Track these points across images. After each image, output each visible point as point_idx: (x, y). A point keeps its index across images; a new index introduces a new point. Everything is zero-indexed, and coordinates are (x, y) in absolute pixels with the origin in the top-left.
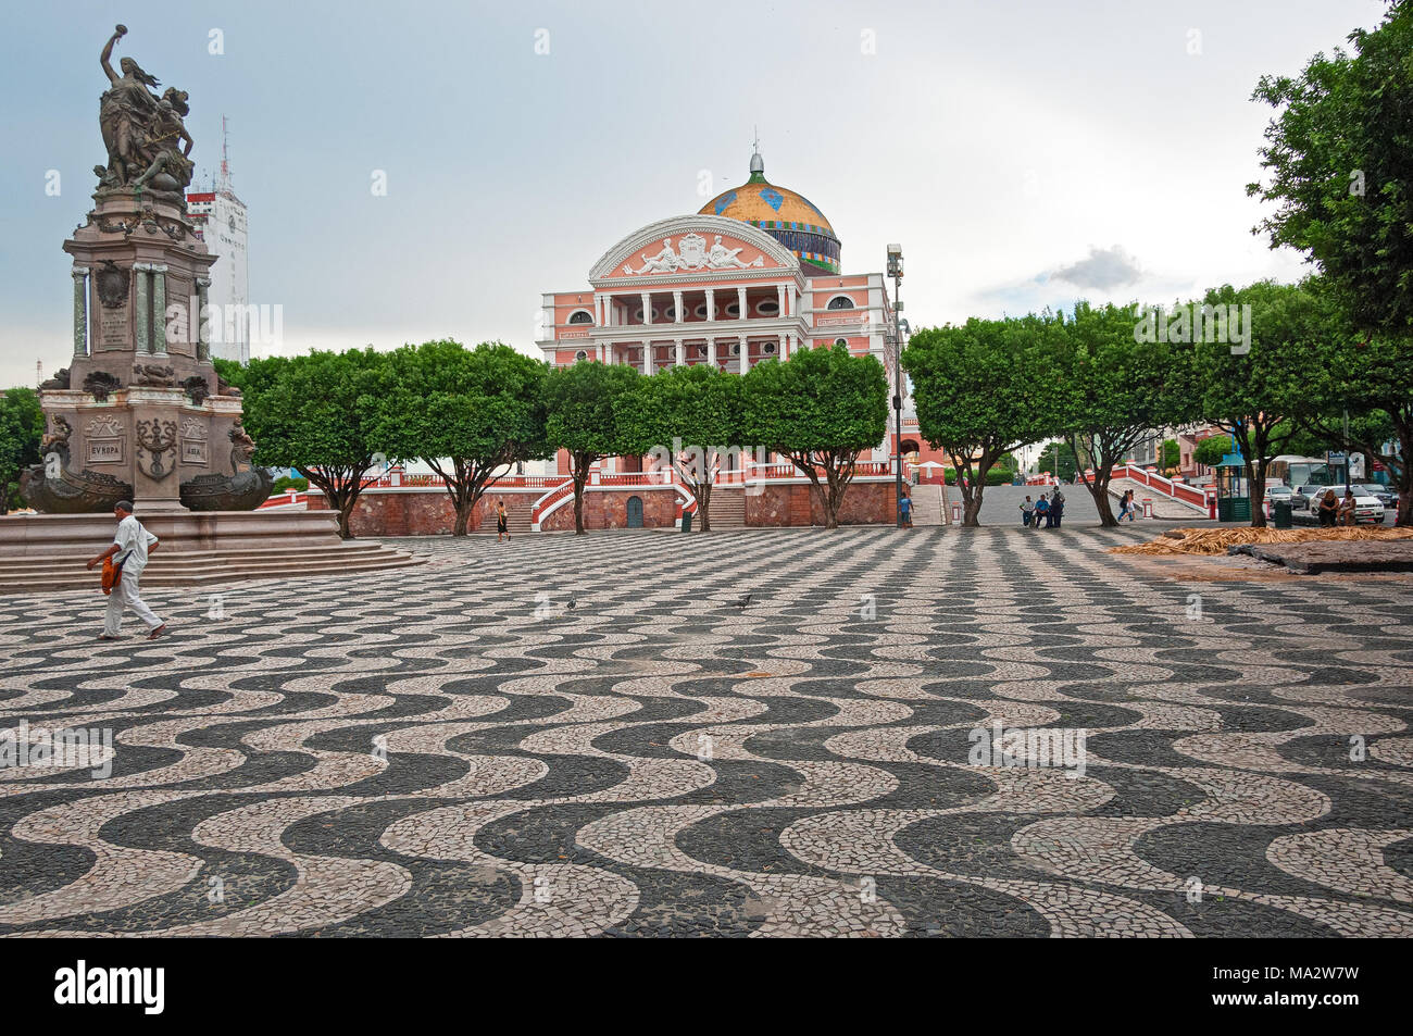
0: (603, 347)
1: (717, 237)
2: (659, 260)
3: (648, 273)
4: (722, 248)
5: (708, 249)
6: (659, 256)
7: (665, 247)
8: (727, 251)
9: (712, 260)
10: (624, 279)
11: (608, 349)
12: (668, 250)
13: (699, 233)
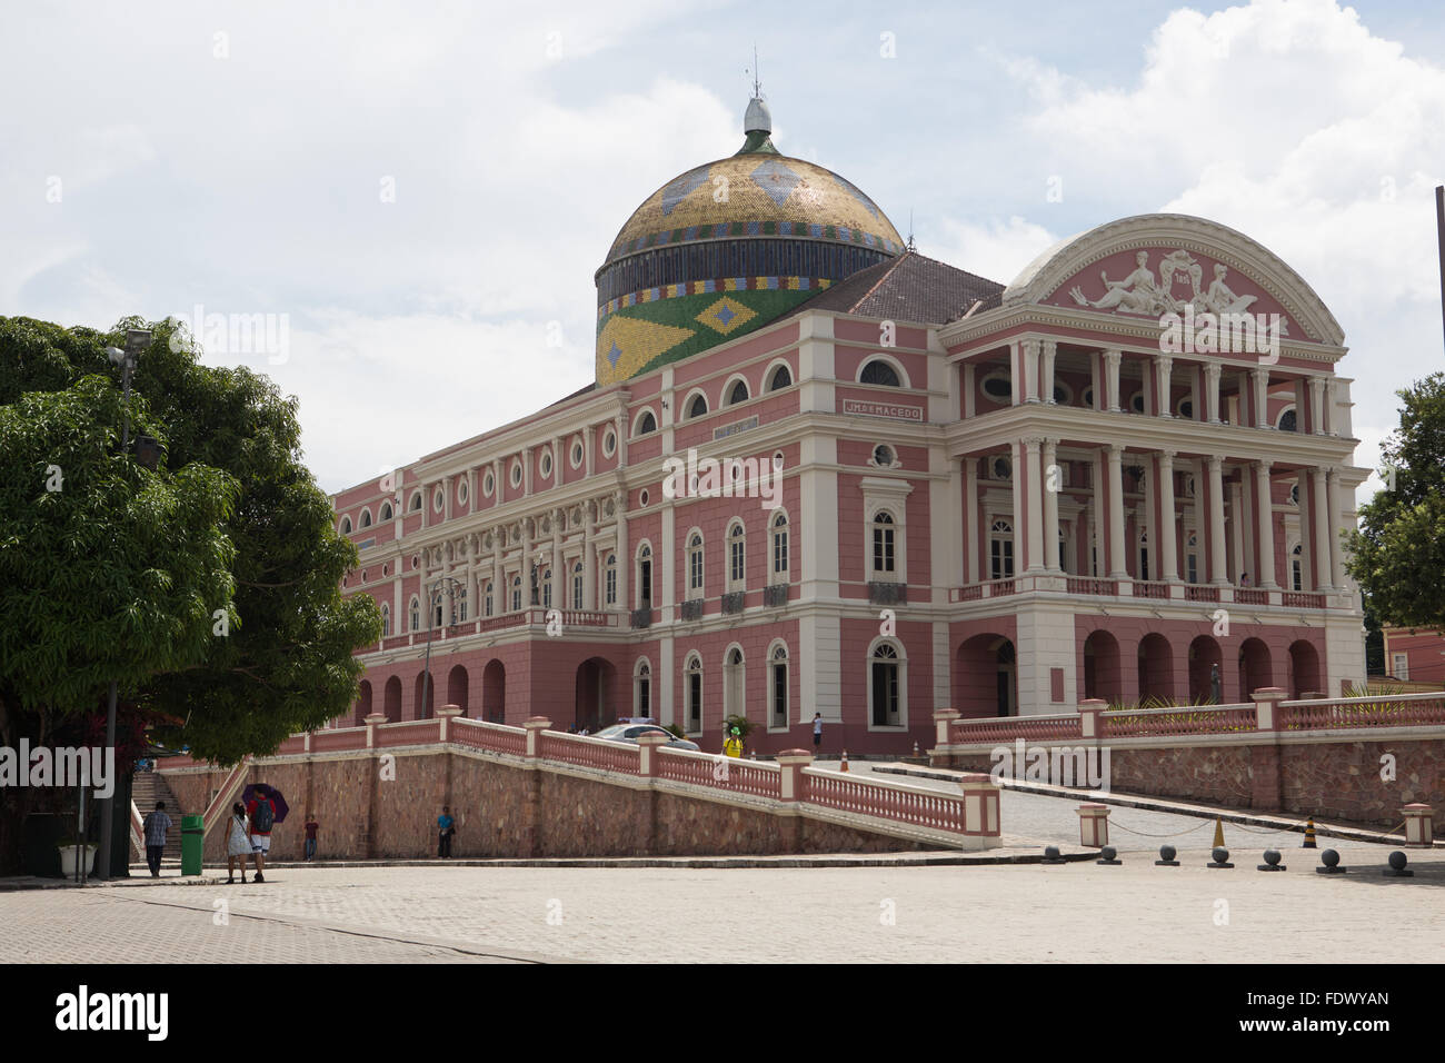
0: (1042, 446)
1: (1218, 267)
2: (1130, 289)
3: (1113, 309)
4: (1225, 289)
5: (1205, 288)
6: (1128, 282)
7: (1138, 266)
8: (1234, 296)
9: (1212, 306)
10: (1070, 312)
11: (1051, 452)
12: (1145, 274)
13: (1193, 254)
